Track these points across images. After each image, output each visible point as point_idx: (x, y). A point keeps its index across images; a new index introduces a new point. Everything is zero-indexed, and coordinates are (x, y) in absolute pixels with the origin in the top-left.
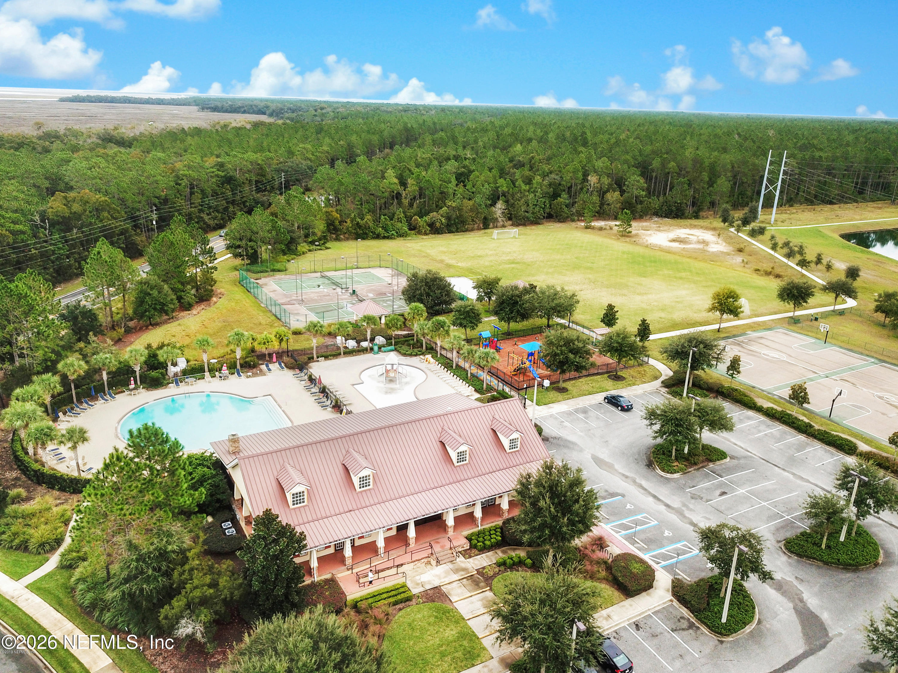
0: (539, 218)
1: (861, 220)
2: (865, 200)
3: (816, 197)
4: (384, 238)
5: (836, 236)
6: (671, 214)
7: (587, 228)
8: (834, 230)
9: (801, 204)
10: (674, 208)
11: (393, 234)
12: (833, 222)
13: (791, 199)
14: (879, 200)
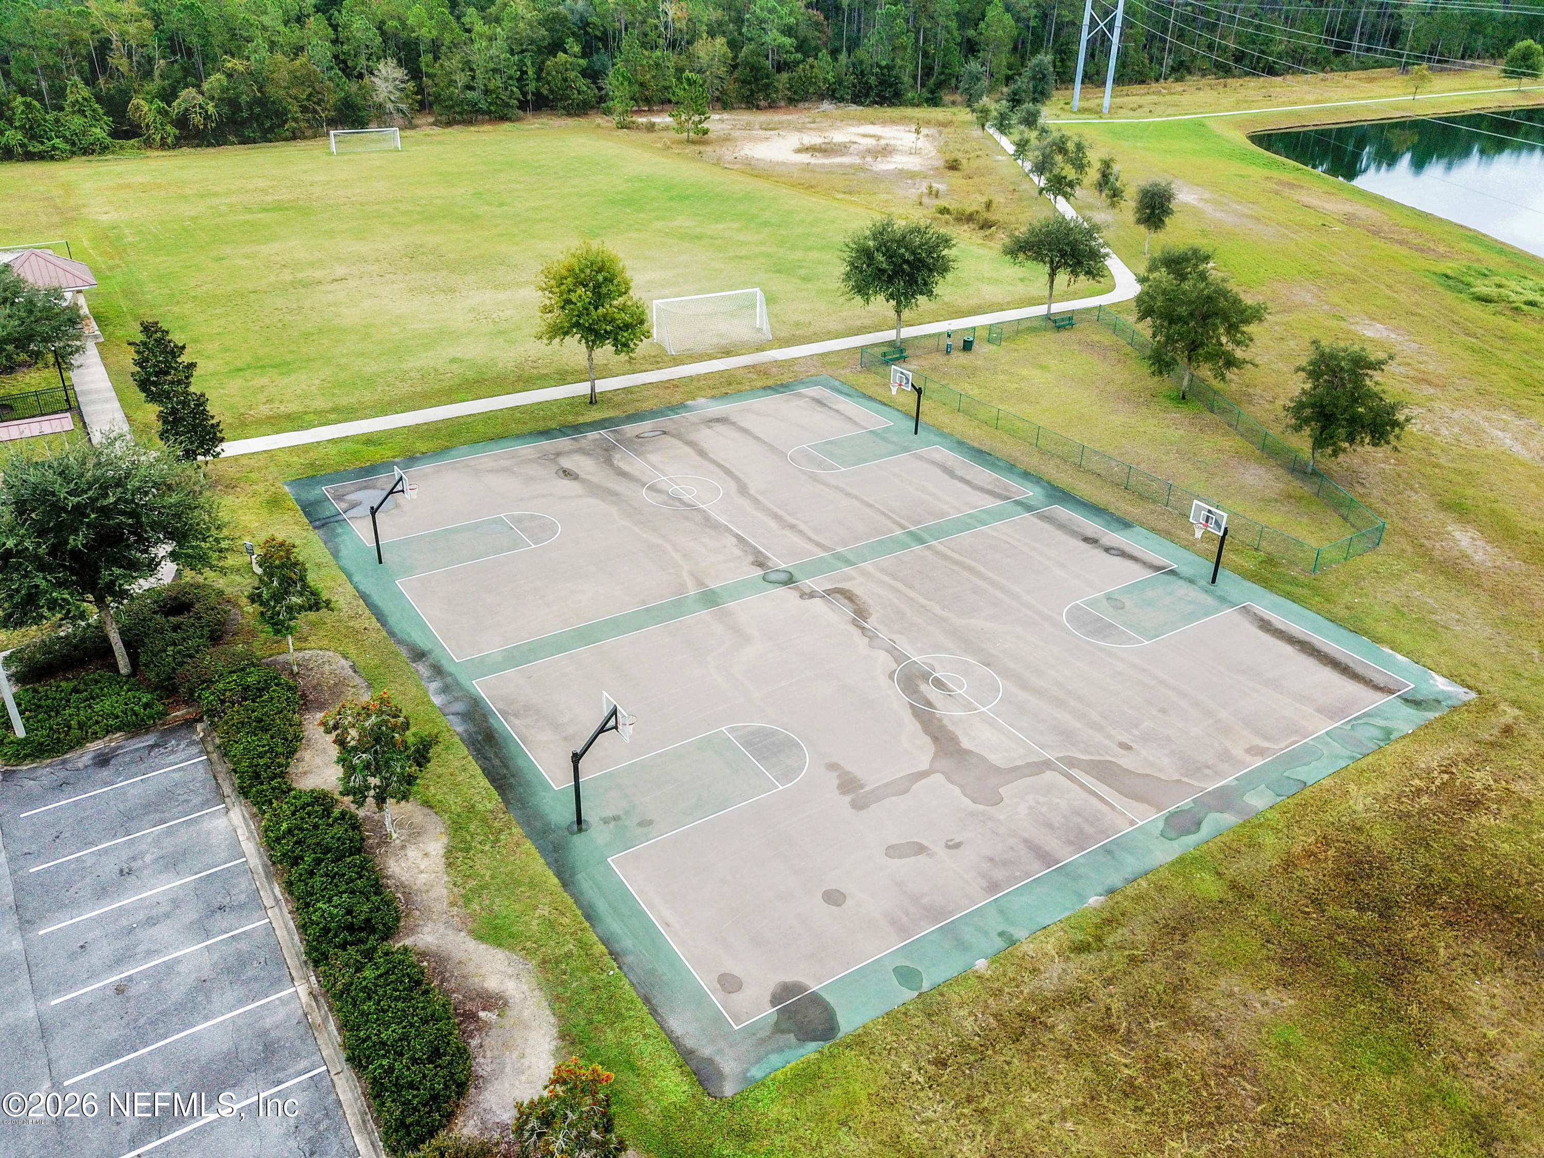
0: (507, 105)
1: (1316, 102)
2: (1347, 67)
3: (1239, 58)
4: (29, 157)
5: (1240, 138)
6: (867, 95)
7: (622, 126)
8: (1238, 124)
9: (1204, 76)
10: (873, 80)
11: (54, 148)
12: (1250, 108)
13: (1181, 63)
14: (1379, 65)
